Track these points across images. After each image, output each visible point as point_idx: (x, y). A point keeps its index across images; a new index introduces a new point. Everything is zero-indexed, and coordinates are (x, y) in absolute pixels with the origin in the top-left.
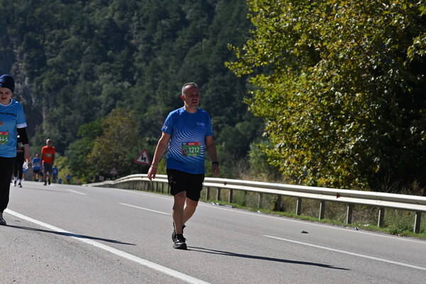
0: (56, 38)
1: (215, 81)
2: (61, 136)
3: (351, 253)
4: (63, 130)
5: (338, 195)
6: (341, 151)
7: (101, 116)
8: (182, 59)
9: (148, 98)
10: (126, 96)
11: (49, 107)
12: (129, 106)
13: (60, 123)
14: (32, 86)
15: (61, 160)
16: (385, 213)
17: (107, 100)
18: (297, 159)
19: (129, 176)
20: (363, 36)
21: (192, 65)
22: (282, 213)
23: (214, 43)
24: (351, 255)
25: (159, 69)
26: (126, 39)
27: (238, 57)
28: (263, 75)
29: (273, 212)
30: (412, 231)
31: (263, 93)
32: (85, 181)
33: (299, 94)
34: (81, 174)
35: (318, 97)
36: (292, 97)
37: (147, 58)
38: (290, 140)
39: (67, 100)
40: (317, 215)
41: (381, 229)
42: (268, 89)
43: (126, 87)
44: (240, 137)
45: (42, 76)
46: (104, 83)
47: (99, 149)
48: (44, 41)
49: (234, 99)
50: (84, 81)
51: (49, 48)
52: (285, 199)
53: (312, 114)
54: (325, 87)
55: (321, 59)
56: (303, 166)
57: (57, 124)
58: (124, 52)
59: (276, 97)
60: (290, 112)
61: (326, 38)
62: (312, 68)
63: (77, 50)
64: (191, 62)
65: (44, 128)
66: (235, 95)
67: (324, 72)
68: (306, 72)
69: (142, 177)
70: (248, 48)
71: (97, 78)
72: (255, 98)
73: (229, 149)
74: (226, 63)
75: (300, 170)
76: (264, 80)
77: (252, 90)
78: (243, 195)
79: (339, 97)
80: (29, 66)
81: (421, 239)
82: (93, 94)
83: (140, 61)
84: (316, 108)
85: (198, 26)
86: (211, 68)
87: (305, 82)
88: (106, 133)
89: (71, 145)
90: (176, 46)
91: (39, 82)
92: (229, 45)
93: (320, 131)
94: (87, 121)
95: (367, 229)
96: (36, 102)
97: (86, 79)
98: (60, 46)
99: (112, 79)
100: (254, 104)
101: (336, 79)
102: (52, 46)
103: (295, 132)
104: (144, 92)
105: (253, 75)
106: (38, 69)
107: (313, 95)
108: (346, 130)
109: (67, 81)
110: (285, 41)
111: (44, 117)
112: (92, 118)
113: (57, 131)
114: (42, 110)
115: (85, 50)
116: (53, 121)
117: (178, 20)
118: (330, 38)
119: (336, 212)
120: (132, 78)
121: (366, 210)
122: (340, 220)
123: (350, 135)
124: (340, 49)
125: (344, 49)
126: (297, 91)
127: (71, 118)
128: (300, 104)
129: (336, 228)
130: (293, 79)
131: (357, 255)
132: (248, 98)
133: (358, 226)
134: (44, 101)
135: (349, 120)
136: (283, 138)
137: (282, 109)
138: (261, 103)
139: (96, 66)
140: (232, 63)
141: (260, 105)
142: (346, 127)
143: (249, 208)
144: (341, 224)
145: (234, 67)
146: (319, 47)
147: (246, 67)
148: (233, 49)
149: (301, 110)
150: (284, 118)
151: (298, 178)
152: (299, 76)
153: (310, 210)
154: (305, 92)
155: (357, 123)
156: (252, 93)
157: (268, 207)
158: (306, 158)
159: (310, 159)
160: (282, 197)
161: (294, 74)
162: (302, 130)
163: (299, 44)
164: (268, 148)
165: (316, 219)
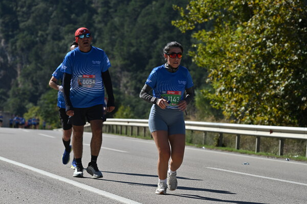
0: (27, 4)
1: (164, 37)
2: (34, 89)
3: (281, 180)
4: (35, 84)
5: (271, 131)
6: (273, 92)
8: (136, 19)
11: (22, 64)
13: (32, 78)
14: (7, 47)
15: (34, 109)
18: (236, 102)
21: (144, 24)
22: (223, 148)
23: (163, 5)
24: (282, 182)
25: (116, 28)
26: (86, 3)
27: (182, 15)
28: (204, 30)
29: (216, 148)
31: (204, 47)
32: (55, 126)
33: (236, 45)
34: (52, 120)
35: (252, 47)
36: (230, 49)
37: (105, 19)
38: (230, 84)
39: (38, 57)
40: (254, 149)
42: (209, 42)
45: (16, 38)
48: (17, 8)
50: (52, 41)
51: (20, 13)
52: (226, 136)
54: (258, 39)
55: (254, 15)
56: (242, 107)
57: (30, 78)
58: (85, 15)
59: (215, 49)
60: (229, 61)
62: (246, 23)
63: (45, 14)
64: (143, 22)
65: (19, 82)
67: (257, 26)
68: (241, 27)
70: (191, 8)
71: (63, 38)
72: (198, 50)
74: (173, 22)
75: (238, 111)
76: (205, 35)
77: (195, 44)
78: (190, 134)
79: (270, 47)
80: (4, 29)
82: (60, 52)
83: (100, 22)
84: (250, 57)
86: (160, 26)
87: (240, 35)
89: (43, 96)
90: (130, 9)
91: (14, 43)
92: (175, 6)
95: (297, 160)
96: (12, 60)
97: (54, 39)
98: (31, 11)
100: (198, 56)
101: (268, 31)
102: (23, 12)
103: (234, 77)
105: (196, 30)
106: (12, 31)
107: (248, 45)
108: (278, 75)
109: (37, 41)
111: (19, 72)
113: (31, 84)
114: (16, 67)
115: (51, 15)
116: (26, 76)
119: (270, 146)
120: (93, 37)
121: (296, 144)
122: (274, 153)
123: (280, 79)
124: (270, 5)
125: (273, 6)
126: (234, 43)
127: (42, 73)
128: (237, 55)
129: (270, 159)
130: (230, 33)
131: (287, 181)
132: (192, 51)
133: (289, 157)
134: (18, 59)
135: (279, 66)
136: (223, 83)
137: (222, 59)
138: (203, 54)
139: (61, 27)
140: (177, 21)
141: (202, 56)
142: (277, 73)
143: (196, 145)
144: (274, 156)
145: (179, 24)
146: (252, 4)
147: (190, 24)
148: (178, 9)
149: (238, 59)
150: (224, 66)
151: (238, 118)
152: (235, 30)
153: (248, 144)
154: (241, 44)
155: (286, 69)
156: (195, 46)
157: (212, 144)
158: (244, 101)
159: (247, 101)
160: (223, 134)
161: (231, 29)
162: (239, 75)
163: (234, 2)
164: (210, 92)
165: (253, 152)
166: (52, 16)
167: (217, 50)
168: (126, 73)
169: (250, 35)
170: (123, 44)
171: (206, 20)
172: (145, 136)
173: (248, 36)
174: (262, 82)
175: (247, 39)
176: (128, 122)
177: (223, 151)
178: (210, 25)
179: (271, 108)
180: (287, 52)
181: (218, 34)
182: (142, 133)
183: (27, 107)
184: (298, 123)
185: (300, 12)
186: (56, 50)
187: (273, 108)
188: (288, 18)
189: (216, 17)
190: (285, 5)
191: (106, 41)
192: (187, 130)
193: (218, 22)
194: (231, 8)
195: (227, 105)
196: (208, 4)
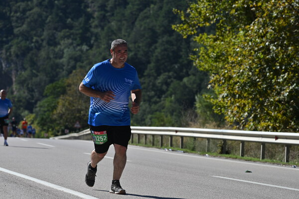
0: (21, 9)
1: (163, 41)
2: (30, 96)
4: (31, 91)
5: (277, 137)
6: (277, 98)
7: (63, 77)
8: (133, 23)
10: (85, 58)
11: (17, 71)
12: (88, 68)
13: (28, 85)
14: (1, 53)
15: (30, 117)
17: (69, 63)
18: (239, 107)
21: (142, 28)
22: (227, 155)
23: (161, 8)
24: (291, 190)
25: (113, 33)
26: (82, 8)
27: (183, 18)
28: (205, 34)
29: (221, 155)
31: (206, 51)
32: (52, 134)
33: (238, 50)
34: (48, 128)
35: (255, 51)
36: (232, 53)
37: (102, 24)
38: (232, 90)
39: (33, 64)
40: (258, 156)
42: (210, 46)
43: (85, 50)
44: (187, 90)
45: (10, 44)
46: (65, 48)
47: (64, 106)
48: (10, 13)
49: (180, 57)
50: (47, 47)
51: (14, 19)
52: (230, 143)
53: (250, 66)
54: (261, 43)
55: (256, 18)
56: (245, 112)
57: (25, 85)
58: (82, 20)
59: (218, 53)
60: (231, 66)
62: (248, 26)
63: (40, 19)
64: (141, 26)
65: (14, 89)
66: (181, 53)
67: (259, 29)
68: (243, 30)
70: (192, 11)
71: (59, 44)
72: (200, 54)
73: (178, 101)
74: (173, 27)
75: (242, 116)
76: (207, 38)
77: (198, 48)
78: (193, 141)
79: (273, 51)
82: (56, 58)
83: (96, 27)
84: (253, 61)
86: (159, 30)
87: (243, 39)
88: (69, 92)
89: (39, 104)
90: (127, 12)
91: (8, 50)
92: (174, 10)
93: (259, 81)
94: (52, 81)
96: (6, 67)
97: (49, 44)
98: (25, 16)
99: (72, 44)
100: (199, 60)
101: (271, 35)
102: (17, 17)
103: (236, 83)
104: (100, 54)
105: (197, 34)
106: (7, 37)
107: (251, 50)
108: (281, 80)
109: (32, 47)
111: (14, 79)
112: (56, 79)
113: (26, 91)
114: (11, 74)
115: (47, 19)
116: (22, 83)
119: (275, 152)
120: (90, 42)
122: (279, 160)
124: (273, 8)
125: (277, 8)
126: (236, 47)
127: (38, 79)
128: (239, 59)
129: (276, 166)
130: (232, 37)
132: (194, 55)
133: (295, 164)
134: (13, 66)
135: (283, 70)
136: (226, 89)
137: (224, 63)
139: (57, 33)
140: (178, 25)
141: (204, 60)
142: (281, 77)
143: (199, 152)
144: (280, 163)
145: (180, 28)
146: (254, 6)
147: (191, 28)
148: (178, 13)
149: (240, 64)
150: (226, 71)
151: (240, 124)
152: (237, 34)
153: (252, 151)
154: (243, 48)
155: (290, 73)
156: (197, 50)
157: (215, 151)
158: (247, 106)
159: (250, 107)
160: (227, 141)
161: (232, 33)
162: (242, 81)
163: (236, 5)
164: (213, 98)
165: (258, 159)
166: (48, 21)
169: (253, 39)
171: (208, 24)
172: (146, 143)
173: (251, 40)
174: (266, 87)
177: (227, 158)
180: (291, 56)
182: (143, 140)
183: (22, 114)
188: (292, 21)
190: (289, 7)
191: (103, 46)
194: (233, 12)
195: (230, 111)
196: (209, 7)
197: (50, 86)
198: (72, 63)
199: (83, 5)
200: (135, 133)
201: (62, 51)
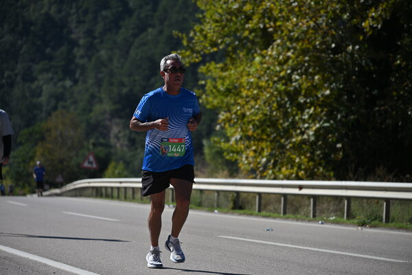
3: (313, 249)
5: (301, 187)
6: (300, 138)
7: (42, 120)
8: (127, 52)
9: (93, 96)
10: (69, 96)
12: (72, 108)
16: (352, 204)
17: (49, 102)
18: (255, 151)
19: (75, 183)
20: (320, 13)
21: (138, 58)
22: (241, 211)
23: (161, 32)
24: (314, 251)
25: (103, 64)
26: (65, 34)
27: (185, 43)
28: (213, 63)
29: (233, 211)
30: (381, 221)
31: (214, 83)
33: (252, 80)
34: (24, 184)
35: (275, 82)
36: (245, 85)
37: (89, 53)
38: (246, 131)
40: (279, 211)
41: (347, 221)
42: (220, 78)
43: (68, 86)
46: (44, 84)
47: (43, 155)
50: (22, 83)
52: (245, 195)
54: (280, 72)
55: (275, 41)
56: (263, 157)
58: (64, 49)
59: (229, 85)
60: (245, 101)
61: (280, 17)
62: (265, 51)
64: (137, 55)
67: (279, 54)
68: (260, 56)
69: (89, 183)
70: (195, 34)
71: (37, 79)
72: (207, 88)
75: (259, 163)
76: (215, 68)
77: (203, 80)
78: (199, 195)
79: (296, 81)
81: (391, 229)
82: (33, 96)
83: (82, 57)
84: (272, 94)
85: (142, 15)
87: (259, 67)
88: (48, 138)
90: (120, 38)
92: (175, 32)
94: (28, 125)
95: (334, 222)
97: (24, 80)
99: (52, 79)
100: (207, 95)
101: (293, 61)
103: (250, 122)
104: (87, 90)
105: (203, 62)
107: (267, 81)
108: (307, 117)
109: (3, 84)
110: (235, 23)
112: (33, 122)
115: (21, 49)
117: (120, 9)
118: (283, 17)
119: (300, 206)
120: (74, 76)
121: (332, 203)
122: (304, 215)
123: (310, 121)
126: (251, 77)
128: (255, 92)
129: (300, 223)
130: (246, 65)
131: (320, 250)
132: (199, 89)
133: (323, 220)
135: (309, 105)
136: (239, 130)
137: (237, 98)
138: (213, 93)
139: (34, 65)
140: (179, 52)
141: (212, 95)
142: (305, 113)
143: (206, 209)
144: (305, 218)
146: (271, 27)
147: (195, 55)
148: (178, 37)
150: (239, 108)
151: (258, 172)
152: (252, 61)
153: (272, 205)
154: (259, 78)
155: (317, 107)
156: (203, 82)
157: (226, 206)
158: (266, 150)
159: (269, 151)
160: (241, 194)
161: (247, 59)
163: (250, 25)
164: (224, 142)
165: (278, 215)
166: (22, 52)
167: (231, 87)
168: (117, 120)
169: (272, 68)
170: (111, 84)
171: (215, 49)
173: (269, 68)
174: (288, 126)
175: (268, 71)
176: (121, 182)
177: (241, 215)
178: (221, 56)
179: (300, 158)
180: (318, 86)
181: (231, 67)
182: (138, 195)
184: (334, 176)
185: (333, 35)
186: (28, 94)
187: (303, 157)
188: (318, 43)
189: (228, 45)
190: (314, 26)
191: (91, 81)
192: (195, 189)
193: (230, 52)
194: (246, 33)
195: (244, 156)
196: (216, 29)
197: (26, 131)
198: (53, 102)
199: (65, 31)
200: (129, 188)
201: (40, 88)
